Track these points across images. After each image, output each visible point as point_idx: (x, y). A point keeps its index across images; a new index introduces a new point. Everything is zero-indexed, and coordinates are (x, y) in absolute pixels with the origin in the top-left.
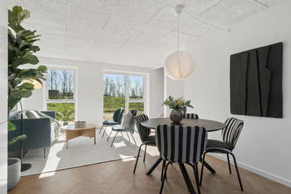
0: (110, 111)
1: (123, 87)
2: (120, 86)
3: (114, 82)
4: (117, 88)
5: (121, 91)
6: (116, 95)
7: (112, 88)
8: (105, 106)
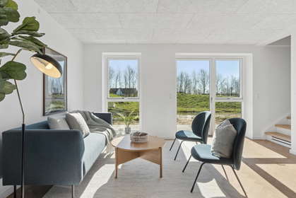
0: (185, 112)
1: (200, 83)
2: (196, 82)
3: (189, 78)
4: (193, 85)
5: (197, 88)
6: (192, 92)
7: (187, 84)
8: (179, 105)
